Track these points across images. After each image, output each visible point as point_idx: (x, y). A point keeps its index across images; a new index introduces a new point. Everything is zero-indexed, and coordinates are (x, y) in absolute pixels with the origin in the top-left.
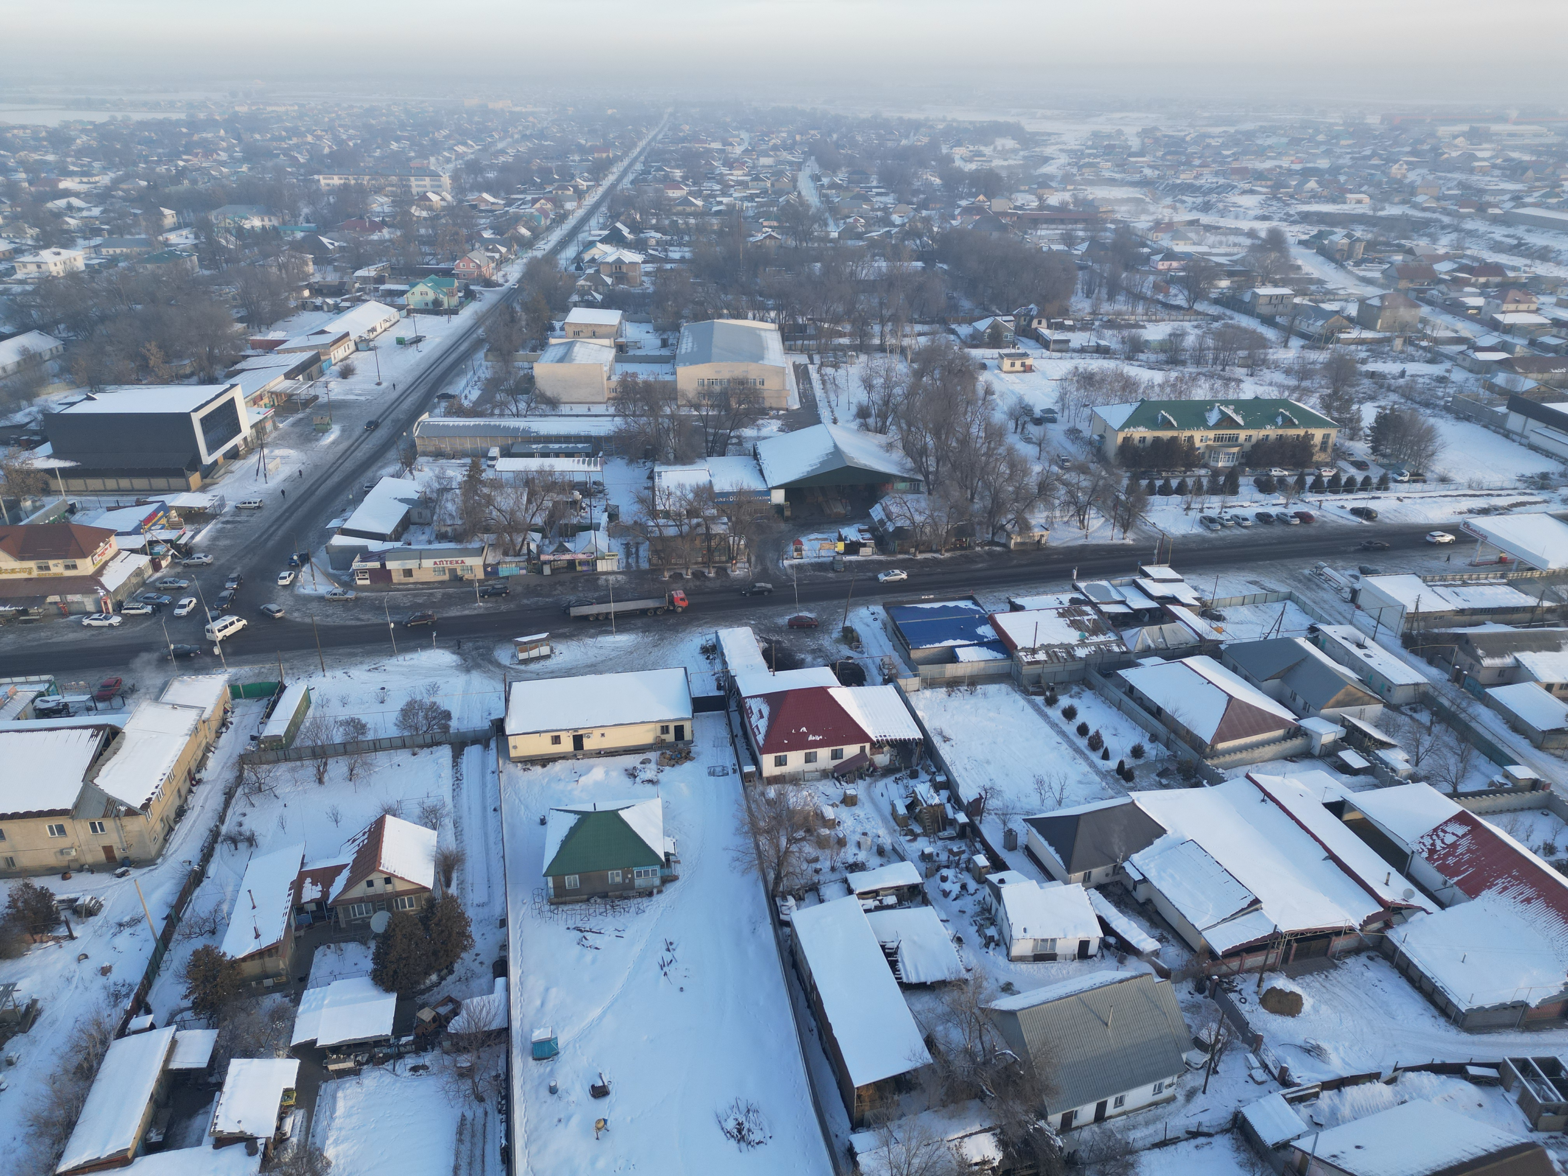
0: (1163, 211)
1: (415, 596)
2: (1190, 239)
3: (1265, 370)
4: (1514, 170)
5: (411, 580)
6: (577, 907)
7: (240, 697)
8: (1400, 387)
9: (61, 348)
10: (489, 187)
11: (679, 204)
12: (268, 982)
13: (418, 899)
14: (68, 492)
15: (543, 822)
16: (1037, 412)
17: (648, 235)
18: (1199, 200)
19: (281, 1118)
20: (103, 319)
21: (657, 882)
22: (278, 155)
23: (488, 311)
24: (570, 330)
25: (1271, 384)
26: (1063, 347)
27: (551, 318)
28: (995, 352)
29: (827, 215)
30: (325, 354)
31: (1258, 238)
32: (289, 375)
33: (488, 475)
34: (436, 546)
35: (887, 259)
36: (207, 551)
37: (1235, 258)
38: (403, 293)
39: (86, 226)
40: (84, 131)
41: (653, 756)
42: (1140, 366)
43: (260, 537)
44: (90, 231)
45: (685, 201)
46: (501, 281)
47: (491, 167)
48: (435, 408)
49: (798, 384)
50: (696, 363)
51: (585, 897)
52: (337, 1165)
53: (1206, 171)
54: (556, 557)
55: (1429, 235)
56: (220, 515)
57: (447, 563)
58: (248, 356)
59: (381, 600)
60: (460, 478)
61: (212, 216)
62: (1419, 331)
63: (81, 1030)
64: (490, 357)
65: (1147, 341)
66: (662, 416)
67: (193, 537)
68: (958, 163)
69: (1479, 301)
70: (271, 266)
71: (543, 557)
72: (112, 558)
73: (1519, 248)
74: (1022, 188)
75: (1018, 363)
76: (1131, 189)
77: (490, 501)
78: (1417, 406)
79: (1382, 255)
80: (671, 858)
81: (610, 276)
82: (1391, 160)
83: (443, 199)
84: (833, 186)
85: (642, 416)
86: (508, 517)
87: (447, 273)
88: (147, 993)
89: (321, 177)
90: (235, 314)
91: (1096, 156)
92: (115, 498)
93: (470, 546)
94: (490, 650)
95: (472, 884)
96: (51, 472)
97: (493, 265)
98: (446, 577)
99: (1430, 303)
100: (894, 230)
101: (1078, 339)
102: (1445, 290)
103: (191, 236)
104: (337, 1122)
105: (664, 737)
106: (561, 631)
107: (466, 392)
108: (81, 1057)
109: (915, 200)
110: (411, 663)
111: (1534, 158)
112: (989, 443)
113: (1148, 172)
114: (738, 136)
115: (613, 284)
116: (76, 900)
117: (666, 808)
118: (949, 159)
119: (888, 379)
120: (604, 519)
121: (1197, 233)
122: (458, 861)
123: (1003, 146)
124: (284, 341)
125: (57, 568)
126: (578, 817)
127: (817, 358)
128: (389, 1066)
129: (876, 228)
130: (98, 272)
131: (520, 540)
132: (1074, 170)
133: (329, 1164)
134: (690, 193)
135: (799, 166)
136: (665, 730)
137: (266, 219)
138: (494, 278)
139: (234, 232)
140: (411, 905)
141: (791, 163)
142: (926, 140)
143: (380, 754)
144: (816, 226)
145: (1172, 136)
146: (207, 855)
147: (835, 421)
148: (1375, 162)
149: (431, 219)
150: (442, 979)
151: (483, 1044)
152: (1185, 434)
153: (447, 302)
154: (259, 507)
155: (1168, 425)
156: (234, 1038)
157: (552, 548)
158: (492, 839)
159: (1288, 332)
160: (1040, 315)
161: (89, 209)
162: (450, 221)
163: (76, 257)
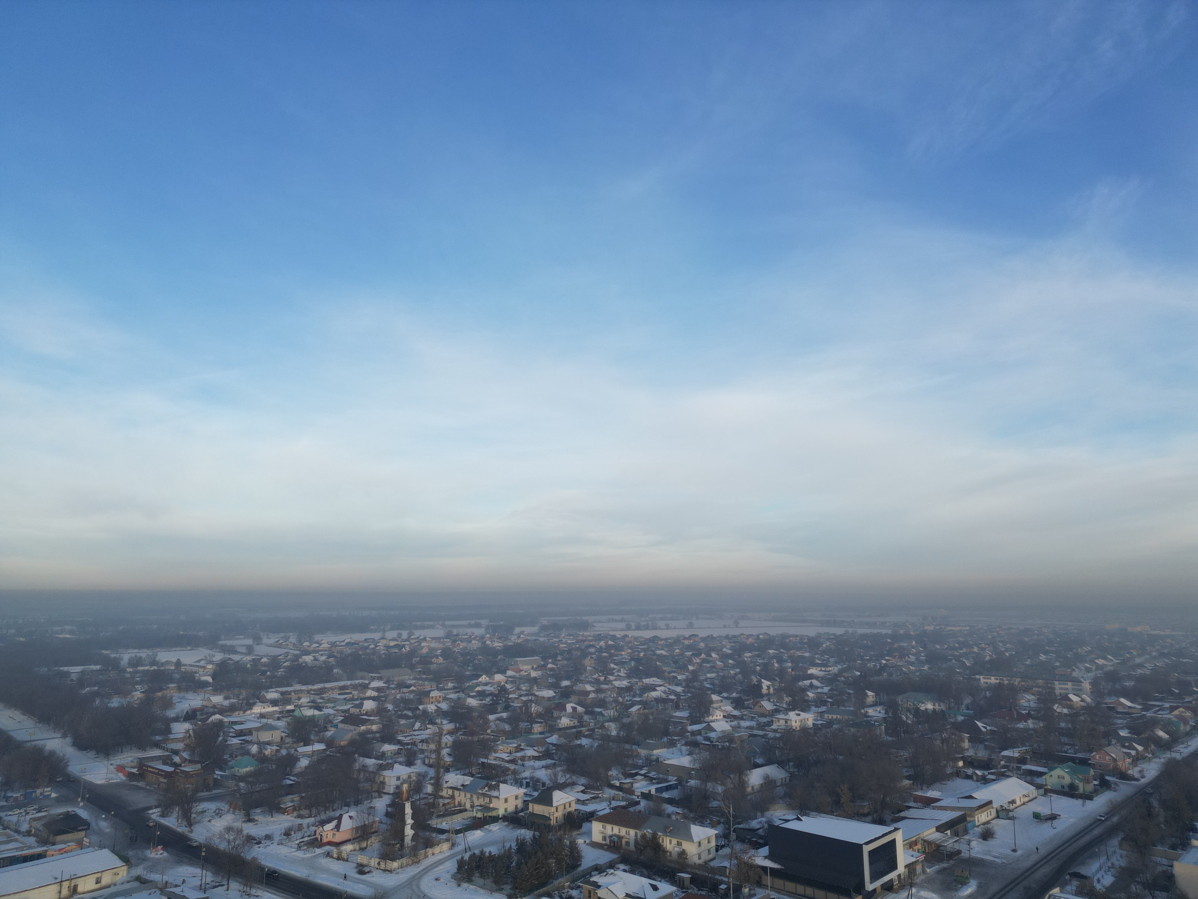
9: (788, 779)
10: (1126, 694)
14: (773, 888)
20: (817, 763)
22: (951, 660)
23: (1123, 802)
27: (1192, 819)
30: (971, 816)
32: (940, 829)
38: (1041, 774)
39: (818, 698)
40: (828, 639)
44: (820, 701)
46: (1137, 775)
47: (1129, 677)
48: (1067, 884)
58: (910, 807)
61: (899, 699)
64: (1125, 846)
70: (936, 740)
83: (1083, 700)
87: (1084, 762)
89: (981, 677)
90: (905, 772)
96: (764, 869)
97: (1129, 761)
103: (883, 712)
124: (939, 800)
130: (820, 729)
137: (937, 704)
138: (1130, 772)
139: (912, 711)
149: (1071, 715)
153: (1081, 787)
161: (822, 688)
162: (1089, 719)
163: (809, 718)
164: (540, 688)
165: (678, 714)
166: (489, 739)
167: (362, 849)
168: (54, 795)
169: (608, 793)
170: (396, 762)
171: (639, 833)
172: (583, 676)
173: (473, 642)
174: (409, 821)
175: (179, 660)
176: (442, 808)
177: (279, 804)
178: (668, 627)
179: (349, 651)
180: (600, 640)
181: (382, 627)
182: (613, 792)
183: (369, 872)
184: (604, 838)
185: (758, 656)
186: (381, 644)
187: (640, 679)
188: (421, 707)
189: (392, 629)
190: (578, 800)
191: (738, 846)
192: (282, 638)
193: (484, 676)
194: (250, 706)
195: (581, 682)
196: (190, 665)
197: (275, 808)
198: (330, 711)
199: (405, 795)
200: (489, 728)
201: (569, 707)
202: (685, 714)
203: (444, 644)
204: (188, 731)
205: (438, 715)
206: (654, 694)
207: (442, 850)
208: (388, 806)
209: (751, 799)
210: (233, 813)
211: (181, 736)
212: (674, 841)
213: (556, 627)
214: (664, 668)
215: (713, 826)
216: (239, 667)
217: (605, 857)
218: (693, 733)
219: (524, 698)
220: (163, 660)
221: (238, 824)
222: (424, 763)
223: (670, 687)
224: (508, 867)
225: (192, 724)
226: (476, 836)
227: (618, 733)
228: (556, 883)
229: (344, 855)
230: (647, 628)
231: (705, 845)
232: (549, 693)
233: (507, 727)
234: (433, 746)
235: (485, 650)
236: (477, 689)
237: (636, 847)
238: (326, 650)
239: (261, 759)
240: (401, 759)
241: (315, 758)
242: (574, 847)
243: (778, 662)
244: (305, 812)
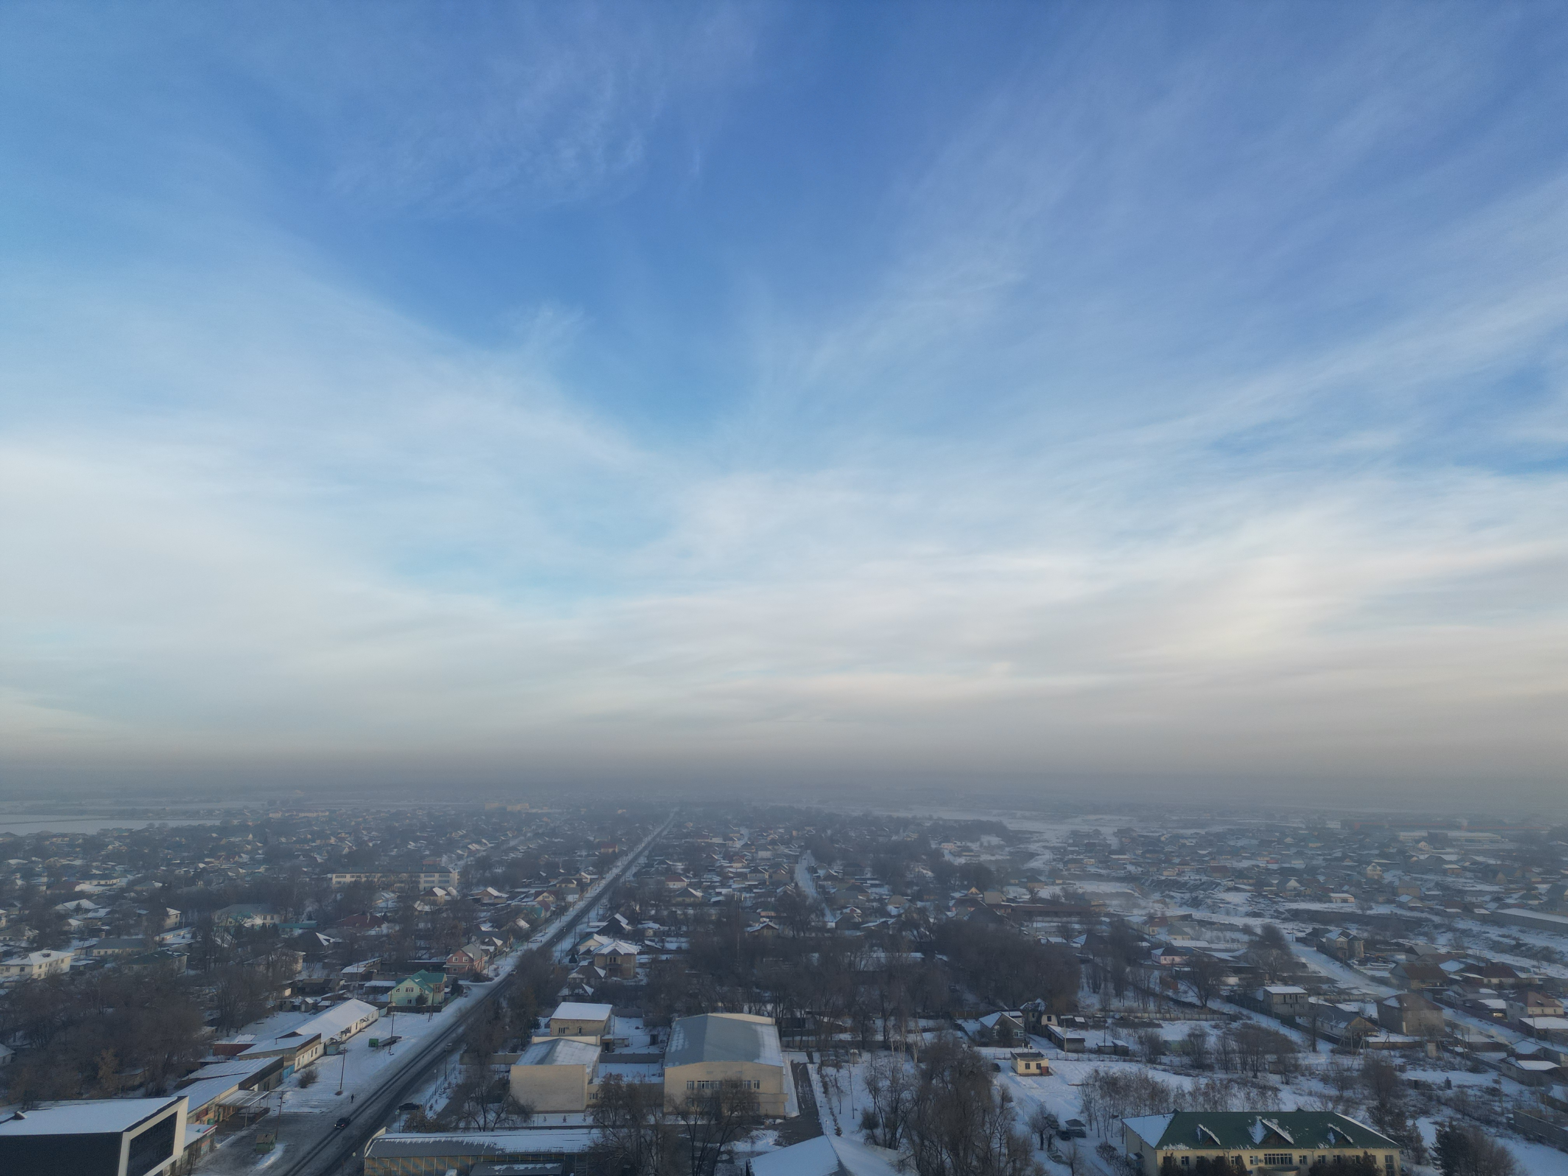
0: (1153, 905)
2: (1187, 934)
3: (1301, 1078)
4: (1486, 873)
8: (1451, 1099)
9: (9, 1058)
10: (495, 882)
11: (679, 896)
16: (1063, 1125)
17: (646, 926)
18: (1187, 896)
20: (67, 1024)
22: (298, 856)
23: (473, 1007)
24: (555, 1026)
25: (1310, 1094)
26: (1077, 1047)
27: (537, 1014)
28: (1006, 1052)
29: (824, 905)
30: (289, 1059)
31: (1256, 934)
32: (243, 1086)
35: (885, 950)
37: (1237, 954)
38: (388, 989)
39: (87, 926)
40: (119, 838)
42: (1164, 1070)
44: (89, 931)
45: (685, 892)
46: (491, 974)
47: (501, 863)
48: (395, 1121)
49: (796, 1087)
50: (687, 1063)
53: (1187, 868)
55: (1425, 934)
58: (207, 1064)
61: (216, 916)
62: (1447, 1035)
64: (466, 1060)
65: (1166, 1042)
66: (646, 1127)
68: (948, 857)
69: (1500, 1004)
70: (259, 965)
73: (1518, 948)
74: (1012, 881)
75: (1033, 1065)
76: (1118, 884)
78: (1478, 1123)
79: (1384, 954)
81: (603, 968)
82: (1363, 862)
83: (448, 894)
84: (829, 877)
85: (623, 1127)
87: (438, 968)
89: (334, 876)
90: (207, 1016)
91: (1079, 853)
97: (486, 958)
99: (1450, 1005)
100: (891, 921)
101: (1093, 1038)
102: (1460, 991)
103: (189, 936)
107: (433, 1101)
109: (909, 891)
111: (1499, 862)
112: (1014, 1161)
113: (1131, 868)
114: (738, 832)
115: (606, 977)
118: (938, 854)
119: (894, 1081)
121: (1193, 928)
123: (989, 842)
124: (250, 1046)
127: (816, 1057)
129: (872, 919)
130: (81, 973)
132: (1060, 866)
134: (690, 885)
135: (796, 859)
137: (269, 917)
138: (485, 972)
139: (232, 931)
141: (788, 856)
142: (915, 836)
144: (813, 916)
145: (1147, 836)
147: (838, 1133)
148: (1348, 863)
149: (432, 913)
152: (1232, 1154)
153: (431, 998)
155: (1209, 1143)
159: (1314, 1035)
160: (1049, 1011)
161: (96, 910)
162: (451, 915)
163: (64, 959)
243: (23, 878)
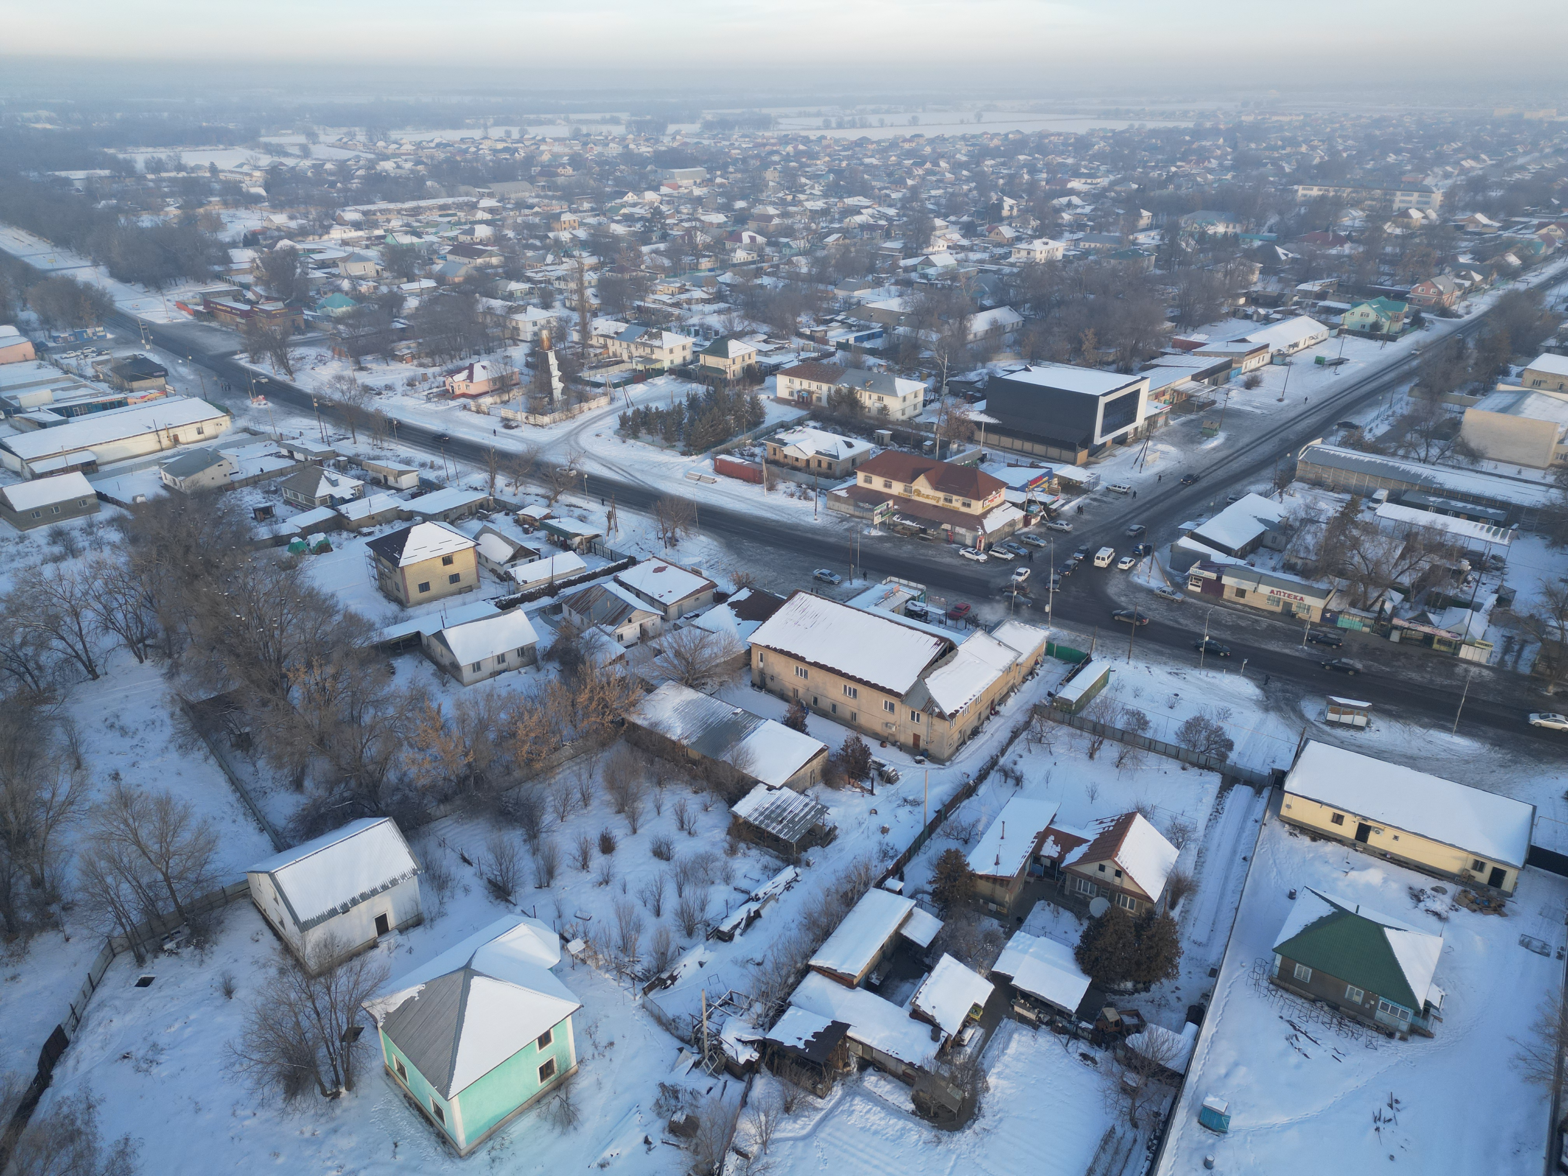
1: (1240, 617)
5: (1242, 601)
6: (1299, 1001)
7: (1052, 655)
9: (1020, 324)
10: (1488, 208)
12: (993, 907)
13: (1140, 906)
14: (986, 444)
15: (1292, 896)
19: (966, 1024)
20: (1060, 303)
21: (1404, 1026)
22: (1266, 164)
23: (1432, 343)
24: (1528, 378)
27: (1509, 361)
30: (1238, 362)
32: (1196, 378)
33: (1365, 517)
34: (1280, 575)
36: (1070, 520)
38: (1342, 311)
39: (1076, 221)
40: (1104, 138)
41: (1452, 888)
43: (1117, 520)
44: (1077, 226)
46: (1461, 311)
47: (1500, 184)
48: (1332, 435)
51: (1313, 996)
52: (994, 1095)
54: (1412, 626)
56: (1092, 492)
57: (1285, 595)
58: (1166, 354)
59: (1205, 611)
60: (1331, 513)
61: (1183, 221)
63: (855, 867)
64: (1416, 392)
67: (1063, 505)
70: (1218, 272)
71: (1396, 621)
72: (997, 507)
77: (1356, 544)
80: (1432, 1010)
83: (1426, 217)
86: (1371, 567)
87: (1400, 296)
88: (905, 864)
89: (1301, 187)
90: (1169, 313)
92: (1016, 457)
93: (1316, 585)
94: (1298, 698)
95: (1196, 919)
96: (978, 424)
97: (1458, 293)
98: (1279, 609)
103: (1158, 237)
104: (1006, 1059)
105: (1474, 873)
106: (1387, 707)
107: (1373, 425)
108: (849, 887)
110: (1213, 680)
116: (884, 766)
117: (1446, 953)
120: (1491, 600)
122: (1190, 889)
124: (1203, 344)
125: (957, 503)
126: (1333, 910)
128: (1064, 1038)
130: (1071, 262)
131: (1376, 594)
133: (987, 1089)
136: (1479, 866)
137: (1231, 226)
138: (1455, 307)
139: (1196, 236)
140: (1131, 907)
143: (1151, 754)
146: (982, 776)
149: (1404, 237)
150: (1136, 991)
151: (1154, 1075)
153: (1387, 326)
154: (1126, 493)
156: (953, 937)
157: (1411, 614)
158: (1231, 886)
161: (1083, 207)
162: (1425, 241)
163: (1058, 248)
164: (707, 211)
165: (889, 245)
166: (644, 278)
167: (505, 403)
168: (109, 336)
169: (796, 342)
170: (529, 304)
171: (833, 388)
172: (764, 194)
173: (611, 145)
174: (556, 373)
175: (212, 164)
176: (594, 359)
177: (393, 350)
178: (882, 124)
179: (442, 156)
180: (787, 143)
181: (482, 121)
182: (802, 342)
183: (516, 427)
184: (791, 394)
185: (1003, 164)
186: (486, 145)
187: (841, 198)
188: (551, 235)
189: (497, 124)
190: (760, 351)
191: (950, 401)
192: (345, 134)
193: (630, 194)
194: (327, 229)
195: (762, 202)
196: (231, 172)
197: (389, 356)
198: (433, 238)
199: (546, 344)
200: (643, 262)
201: (746, 236)
202: (897, 245)
203: (571, 148)
204: (253, 260)
205: (575, 245)
206: (858, 219)
207: (599, 405)
208: (527, 355)
209: (972, 348)
210: (340, 360)
211: (246, 266)
212: (875, 396)
213: (724, 125)
214: (874, 183)
215: (922, 379)
216: (296, 176)
217: (791, 414)
218: (907, 269)
219: (686, 225)
220: (192, 164)
221: (349, 373)
222: (564, 305)
223: (880, 209)
224: (680, 423)
225: (256, 251)
226: (637, 391)
227: (810, 270)
228: (736, 440)
229: (484, 408)
230: (853, 125)
231: (911, 400)
232: (719, 218)
233: (667, 262)
234: (573, 285)
235: (628, 157)
236: (623, 211)
237: (828, 402)
238: (409, 154)
239: (359, 298)
240: (535, 301)
241: (425, 297)
242: (755, 405)
243: (1029, 172)
244: (425, 360)
